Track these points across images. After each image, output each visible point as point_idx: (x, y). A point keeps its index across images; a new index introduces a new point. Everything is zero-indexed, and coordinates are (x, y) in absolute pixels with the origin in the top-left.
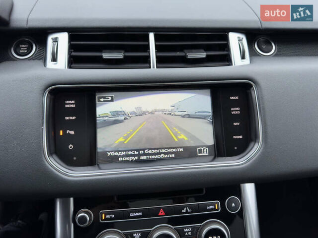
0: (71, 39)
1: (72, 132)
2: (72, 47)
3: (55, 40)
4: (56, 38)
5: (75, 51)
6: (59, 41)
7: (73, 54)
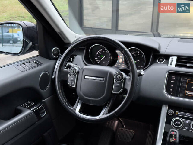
0: (177, 59)
1: (172, 86)
2: (177, 61)
3: (172, 59)
4: (173, 58)
5: (178, 63)
6: (174, 59)
7: (177, 63)
